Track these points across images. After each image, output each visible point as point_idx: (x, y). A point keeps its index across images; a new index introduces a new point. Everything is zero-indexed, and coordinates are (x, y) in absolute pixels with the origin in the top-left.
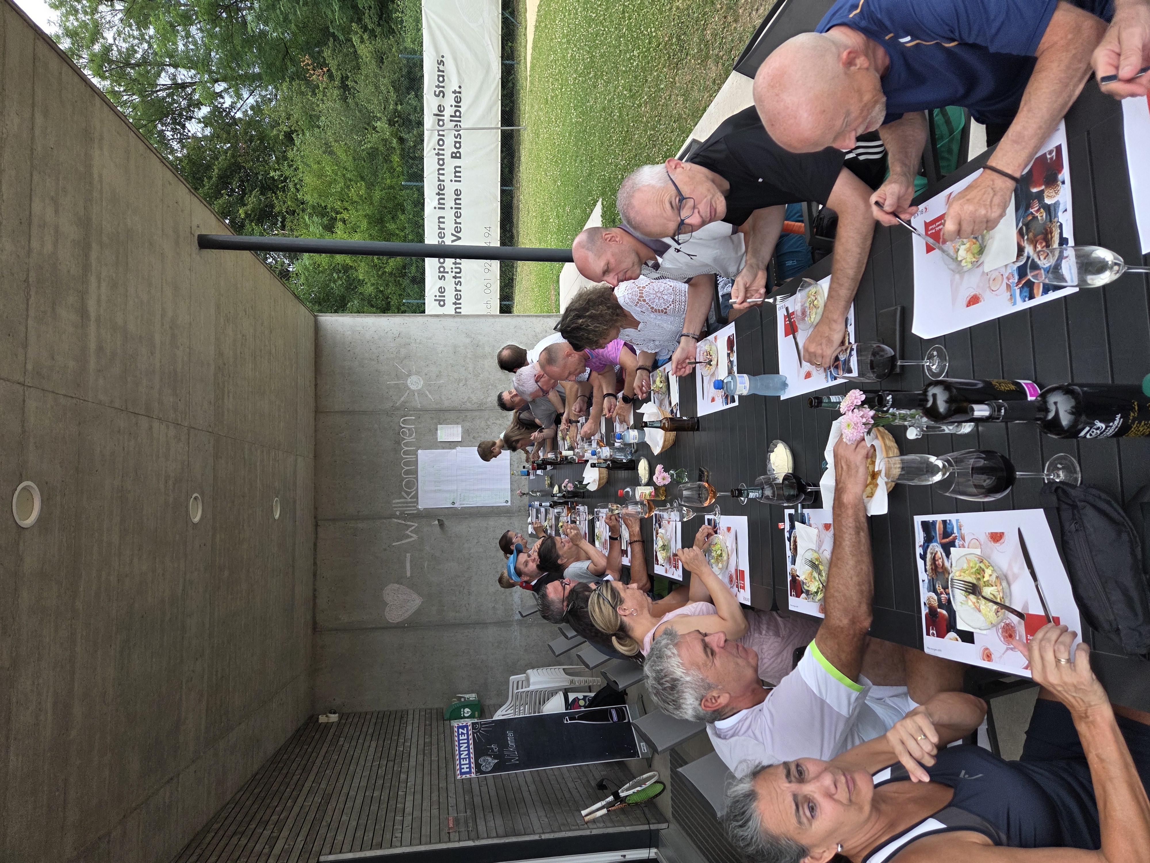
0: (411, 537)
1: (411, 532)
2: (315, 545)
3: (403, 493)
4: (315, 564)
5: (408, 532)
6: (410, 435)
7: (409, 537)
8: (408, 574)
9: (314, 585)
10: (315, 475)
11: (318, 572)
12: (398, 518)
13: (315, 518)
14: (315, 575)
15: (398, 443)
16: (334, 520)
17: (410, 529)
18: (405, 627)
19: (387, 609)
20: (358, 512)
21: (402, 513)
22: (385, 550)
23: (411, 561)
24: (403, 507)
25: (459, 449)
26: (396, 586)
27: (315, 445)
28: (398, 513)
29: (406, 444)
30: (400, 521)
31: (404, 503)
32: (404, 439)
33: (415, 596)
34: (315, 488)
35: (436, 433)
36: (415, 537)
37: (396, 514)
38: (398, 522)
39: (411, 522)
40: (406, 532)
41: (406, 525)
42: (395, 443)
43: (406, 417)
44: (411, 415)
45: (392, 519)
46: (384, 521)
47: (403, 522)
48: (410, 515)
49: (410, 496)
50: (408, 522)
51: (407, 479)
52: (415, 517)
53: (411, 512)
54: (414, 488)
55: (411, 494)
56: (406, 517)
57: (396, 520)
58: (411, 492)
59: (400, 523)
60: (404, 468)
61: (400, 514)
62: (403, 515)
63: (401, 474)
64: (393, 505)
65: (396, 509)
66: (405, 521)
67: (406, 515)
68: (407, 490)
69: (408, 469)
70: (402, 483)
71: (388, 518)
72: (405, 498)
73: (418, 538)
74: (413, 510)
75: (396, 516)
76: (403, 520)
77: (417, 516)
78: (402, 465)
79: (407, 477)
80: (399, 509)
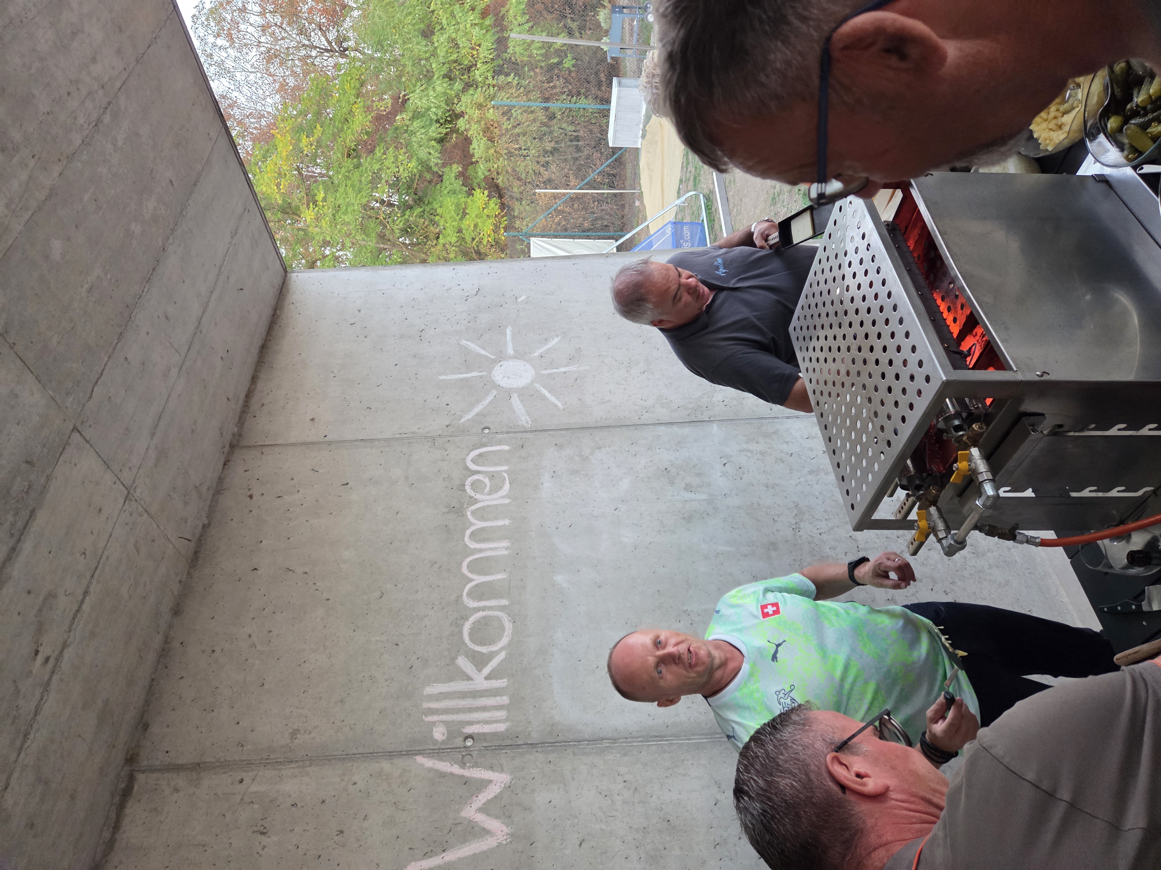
0: (486, 832)
1: (484, 809)
3: (462, 662)
5: (470, 812)
6: (496, 489)
7: (472, 832)
12: (437, 752)
13: (129, 763)
15: (457, 510)
16: (197, 768)
17: (484, 797)
20: (294, 734)
21: (454, 732)
24: (457, 710)
28: (439, 734)
29: (482, 514)
30: (444, 766)
31: (464, 695)
32: (476, 501)
36: (499, 832)
37: (432, 737)
38: (437, 771)
39: (486, 768)
40: (464, 814)
41: (466, 782)
42: (448, 512)
43: (487, 446)
44: (500, 443)
45: (416, 757)
46: (386, 765)
47: (456, 770)
48: (485, 740)
49: (487, 670)
50: (473, 767)
51: (481, 614)
52: (500, 747)
53: (486, 729)
54: (502, 642)
55: (491, 660)
56: (470, 747)
57: (428, 763)
58: (491, 656)
59: (443, 775)
60: (471, 580)
61: (446, 736)
62: (458, 742)
63: (460, 597)
64: (426, 705)
65: (435, 718)
66: (463, 765)
67: (469, 743)
68: (477, 648)
69: (483, 583)
70: (463, 625)
71: (400, 754)
72: (469, 678)
73: (512, 835)
74: (496, 722)
75: (431, 747)
76: (455, 763)
77: (509, 742)
78: (465, 570)
79: (480, 607)
80: (444, 717)
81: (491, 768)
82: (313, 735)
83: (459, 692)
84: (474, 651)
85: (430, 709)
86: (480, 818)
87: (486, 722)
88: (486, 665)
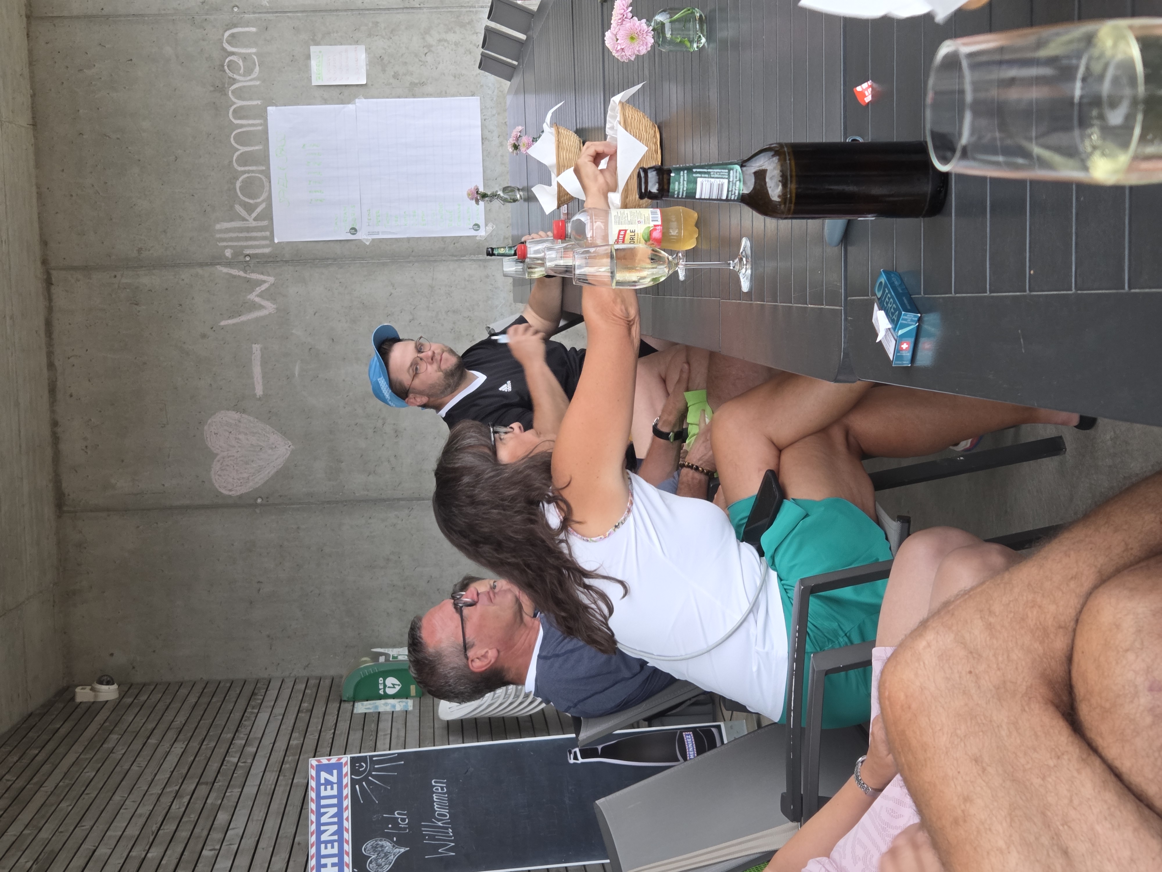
0: (261, 307)
1: (260, 295)
2: (49, 324)
3: (238, 208)
4: (51, 366)
5: (253, 297)
6: (249, 71)
7: (254, 307)
8: (259, 391)
9: (53, 412)
10: (38, 165)
11: (59, 384)
12: (229, 264)
13: (45, 262)
14: (52, 390)
15: (221, 89)
16: (86, 269)
17: (258, 290)
18: (256, 505)
19: (216, 466)
20: (140, 250)
21: (238, 253)
22: (204, 336)
23: (264, 363)
24: (238, 239)
25: (361, 102)
26: (233, 416)
27: (33, 96)
28: (228, 253)
29: (240, 94)
30: (235, 272)
31: (241, 230)
32: (234, 81)
33: (275, 438)
34: (40, 195)
35: (307, 68)
36: (270, 307)
37: (225, 255)
38: (230, 274)
39: (259, 273)
40: (249, 297)
41: (248, 281)
42: (214, 91)
43: (237, 27)
44: (248, 24)
45: (217, 266)
46: (200, 271)
47: (242, 274)
48: (257, 258)
49: (254, 215)
50: (251, 273)
51: (246, 175)
52: (267, 262)
53: (257, 251)
54: (263, 196)
55: (257, 208)
56: (248, 261)
57: (225, 270)
58: (257, 205)
59: (234, 277)
60: (238, 150)
61: (233, 254)
62: (241, 258)
63: (231, 162)
64: (218, 236)
65: (225, 244)
66: (245, 272)
67: (248, 259)
68: (247, 200)
69: (246, 152)
70: (235, 183)
71: (207, 265)
72: (244, 219)
73: (277, 309)
74: (261, 247)
75: (225, 261)
76: (241, 270)
77: (271, 259)
78: (232, 140)
79: (245, 170)
80: (230, 244)
81: (262, 274)
82: (151, 252)
83: (238, 228)
84: (245, 202)
85: (221, 238)
86: (257, 299)
87: (257, 247)
88: (253, 212)
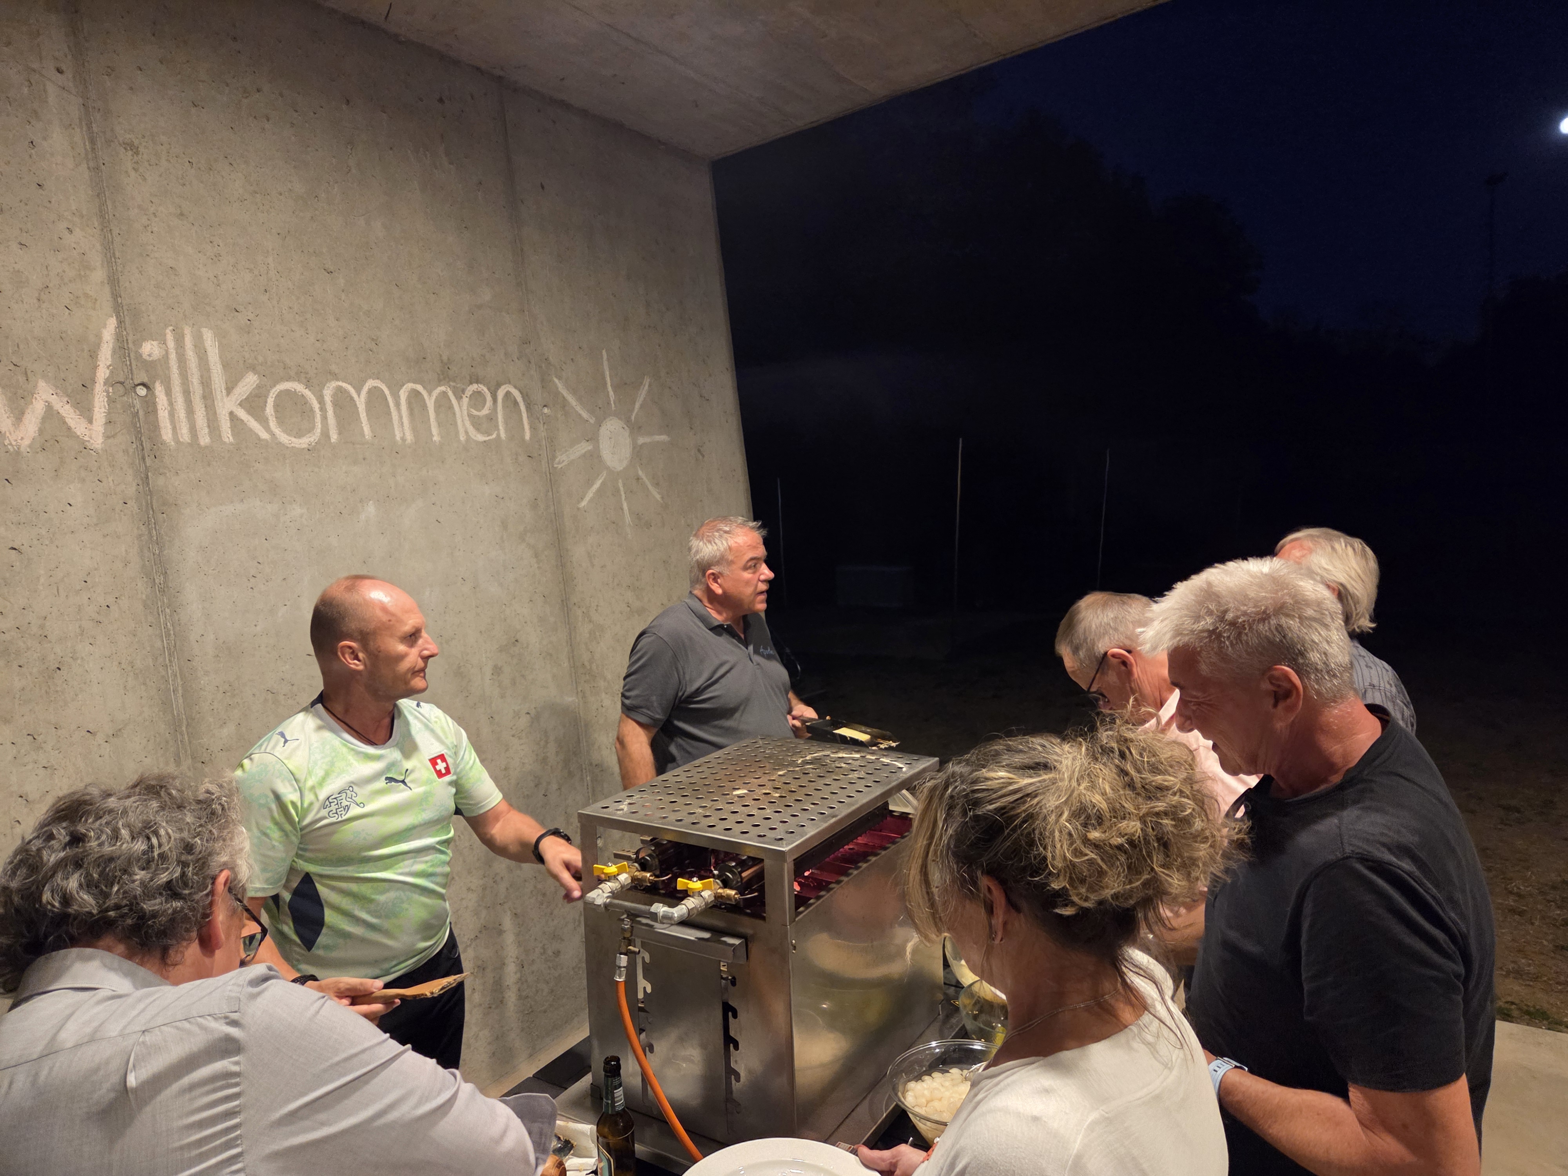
0: (17, 416)
1: (50, 413)
3: (250, 381)
5: (45, 394)
6: (476, 423)
12: (124, 347)
15: (446, 373)
17: (64, 407)
21: (154, 371)
24: (185, 373)
28: (150, 349)
29: (444, 406)
30: (106, 357)
31: (206, 382)
32: (459, 398)
37: (145, 340)
38: (98, 346)
39: (108, 413)
40: (42, 384)
41: (87, 386)
42: (442, 362)
43: (527, 411)
44: (533, 428)
45: (115, 317)
46: (99, 275)
47: (102, 373)
48: (147, 413)
49: (242, 414)
50: (108, 396)
51: (316, 406)
52: (138, 434)
53: (163, 414)
54: (282, 434)
55: (256, 420)
56: (136, 392)
57: (108, 335)
58: (263, 421)
59: (93, 355)
60: (359, 393)
61: (148, 358)
63: (336, 377)
64: (188, 332)
66: (110, 383)
67: (142, 391)
68: (270, 401)
69: (356, 407)
70: (299, 381)
72: (229, 390)
73: (18, 453)
74: (174, 429)
75: (130, 338)
76: (112, 372)
77: (147, 445)
78: (371, 383)
79: (325, 404)
80: (173, 356)
81: (108, 421)
82: (133, 174)
83: (210, 377)
84: (266, 397)
85: (183, 336)
86: (38, 407)
87: (172, 414)
88: (249, 412)
